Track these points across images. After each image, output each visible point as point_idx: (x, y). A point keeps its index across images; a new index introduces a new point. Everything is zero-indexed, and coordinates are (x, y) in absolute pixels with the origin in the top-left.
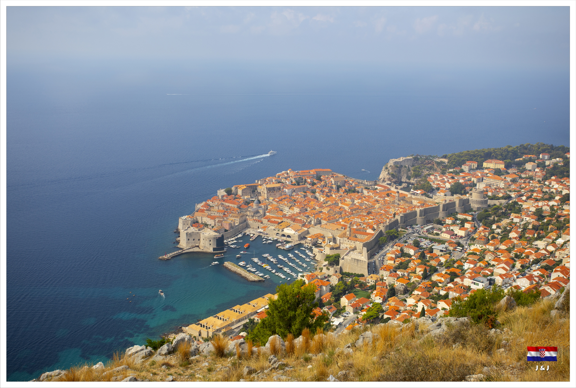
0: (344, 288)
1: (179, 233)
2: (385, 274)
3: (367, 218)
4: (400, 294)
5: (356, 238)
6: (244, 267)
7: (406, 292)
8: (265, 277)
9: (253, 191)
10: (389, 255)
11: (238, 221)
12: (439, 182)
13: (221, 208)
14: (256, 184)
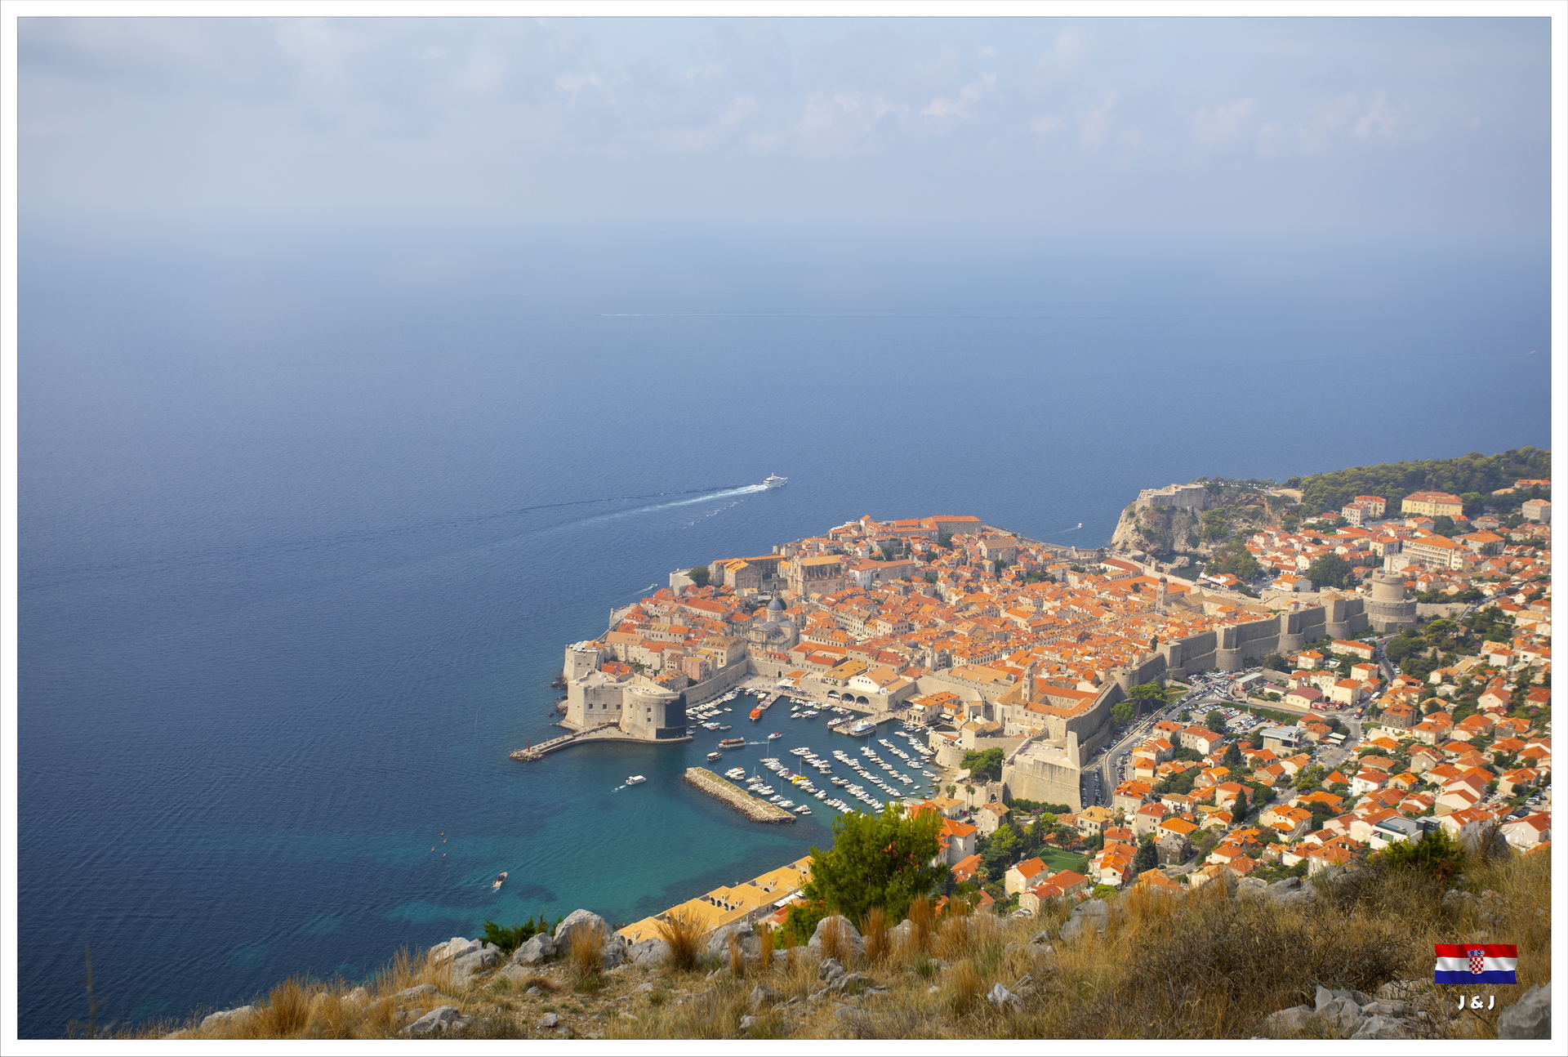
0: (1015, 844)
1: (565, 688)
2: (1128, 805)
3: (1079, 652)
4: (1171, 863)
5: (1047, 706)
6: (741, 783)
7: (1186, 857)
8: (798, 810)
9: (767, 577)
10: (1140, 754)
11: (725, 658)
12: (1279, 554)
13: (679, 621)
14: (773, 557)
